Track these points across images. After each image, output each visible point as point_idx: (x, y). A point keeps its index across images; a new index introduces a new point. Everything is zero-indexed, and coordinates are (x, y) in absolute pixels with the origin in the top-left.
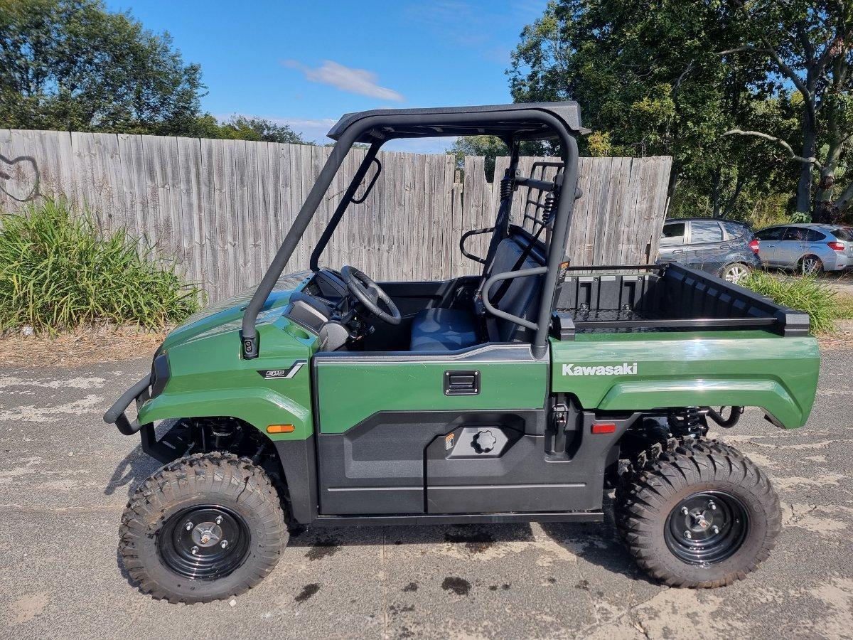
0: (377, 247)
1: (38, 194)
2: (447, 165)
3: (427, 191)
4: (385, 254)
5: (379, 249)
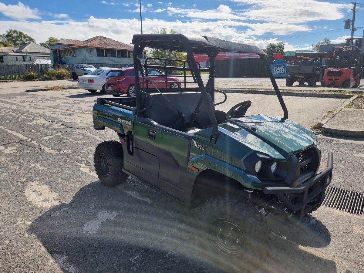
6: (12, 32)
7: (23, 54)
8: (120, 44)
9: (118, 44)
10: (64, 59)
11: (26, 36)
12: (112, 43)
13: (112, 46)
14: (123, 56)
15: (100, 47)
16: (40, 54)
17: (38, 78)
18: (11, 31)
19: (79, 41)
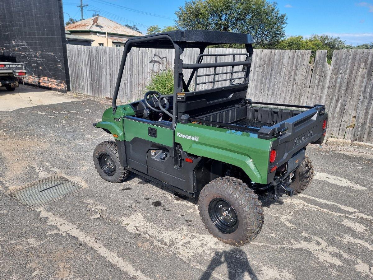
0: (266, 93)
1: (166, 69)
2: (306, 55)
3: (294, 68)
4: (270, 96)
5: (267, 94)
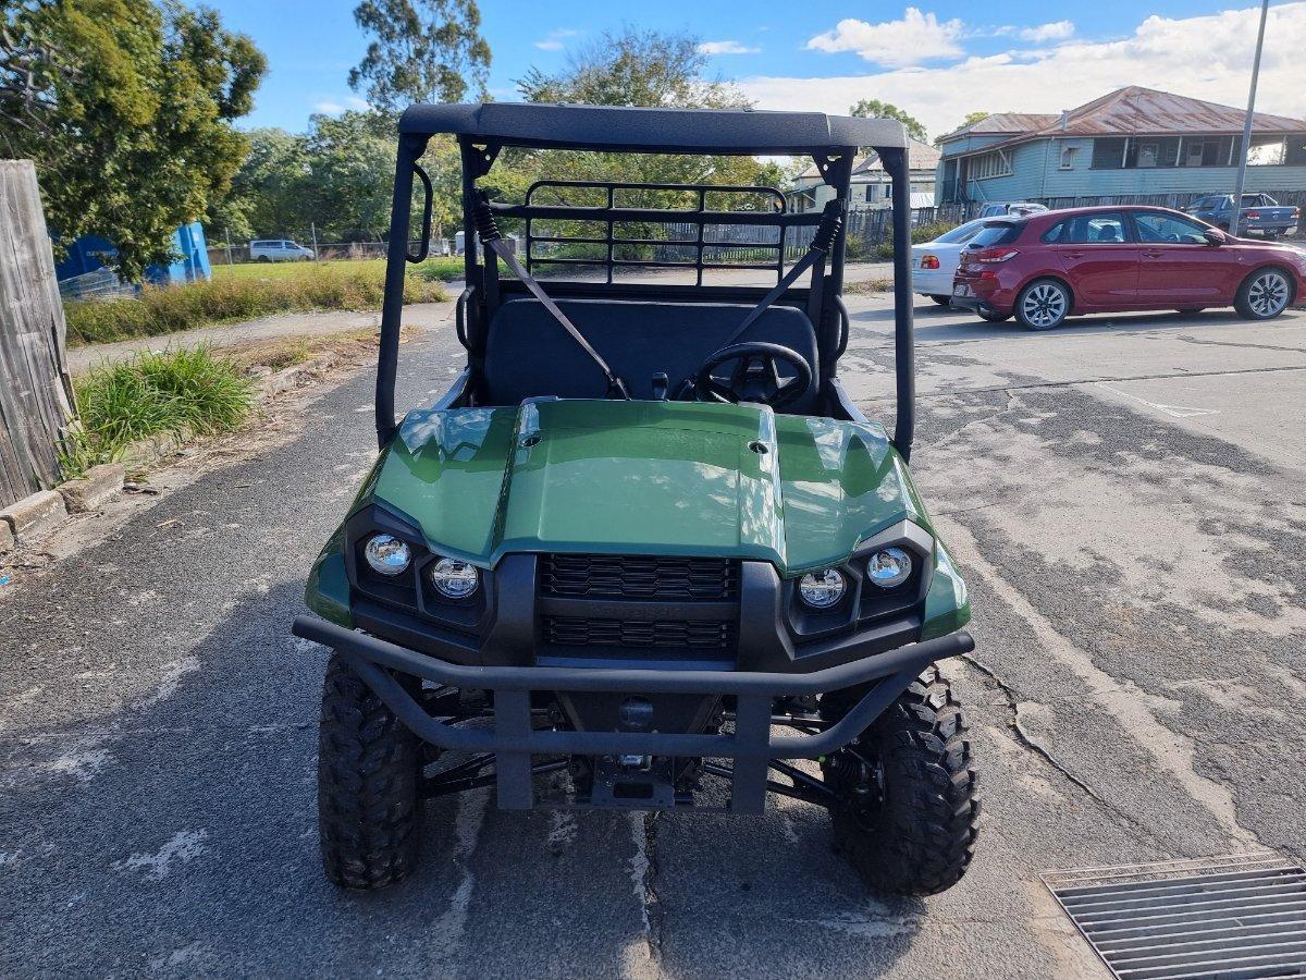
6: (865, 108)
7: (870, 179)
8: (1209, 110)
9: (1199, 111)
10: (976, 186)
11: (902, 117)
12: (1171, 108)
13: (1165, 121)
14: (1209, 161)
15: (1113, 129)
16: (919, 173)
17: (863, 253)
18: (861, 107)
19: (1045, 118)
